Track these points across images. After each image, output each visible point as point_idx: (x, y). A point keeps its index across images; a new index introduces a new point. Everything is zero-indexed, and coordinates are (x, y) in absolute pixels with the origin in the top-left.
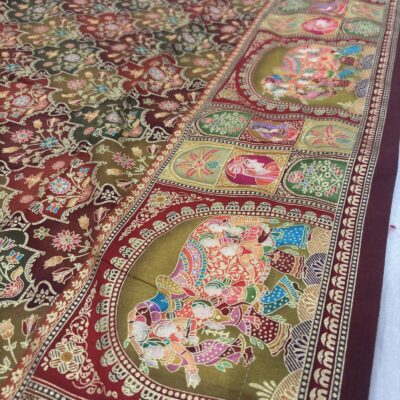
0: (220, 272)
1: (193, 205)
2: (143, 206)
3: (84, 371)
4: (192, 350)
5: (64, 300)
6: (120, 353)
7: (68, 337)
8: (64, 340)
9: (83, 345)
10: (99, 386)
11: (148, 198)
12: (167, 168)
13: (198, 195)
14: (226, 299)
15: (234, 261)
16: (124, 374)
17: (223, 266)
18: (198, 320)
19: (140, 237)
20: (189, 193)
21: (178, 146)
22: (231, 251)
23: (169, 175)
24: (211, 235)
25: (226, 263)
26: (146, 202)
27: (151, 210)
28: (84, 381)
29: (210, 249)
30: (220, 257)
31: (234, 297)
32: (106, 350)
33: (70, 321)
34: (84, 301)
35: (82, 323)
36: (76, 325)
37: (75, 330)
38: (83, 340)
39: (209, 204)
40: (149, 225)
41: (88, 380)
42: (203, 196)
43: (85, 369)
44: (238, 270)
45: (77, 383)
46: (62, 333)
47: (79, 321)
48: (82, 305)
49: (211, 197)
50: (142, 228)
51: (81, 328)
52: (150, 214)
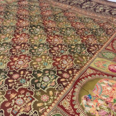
0: (106, 93)
1: (99, 74)
2: (85, 72)
3: (69, 108)
4: (98, 111)
5: (65, 90)
6: (79, 106)
7: (66, 99)
8: (65, 99)
9: (69, 102)
10: (73, 113)
11: (87, 70)
12: (92, 63)
13: (100, 72)
14: (107, 100)
15: (110, 91)
16: (80, 111)
17: (107, 92)
18: (100, 104)
19: (84, 79)
20: (98, 71)
21: (95, 58)
22: (109, 88)
23: (92, 65)
24: (104, 83)
25: (108, 91)
26: (86, 71)
27: (87, 73)
28: (69, 110)
29: (103, 87)
30: (106, 89)
31: (110, 100)
32: (75, 104)
33: (66, 95)
34: (70, 91)
35: (69, 96)
36: (68, 97)
37: (67, 98)
38: (69, 101)
39: (103, 75)
40: (87, 77)
41: (70, 111)
42: (102, 73)
43: (70, 108)
44: (111, 94)
45: (68, 110)
46: (64, 98)
47: (68, 96)
48: (69, 92)
49: (104, 73)
50: (85, 77)
51: (69, 98)
52: (87, 74)
